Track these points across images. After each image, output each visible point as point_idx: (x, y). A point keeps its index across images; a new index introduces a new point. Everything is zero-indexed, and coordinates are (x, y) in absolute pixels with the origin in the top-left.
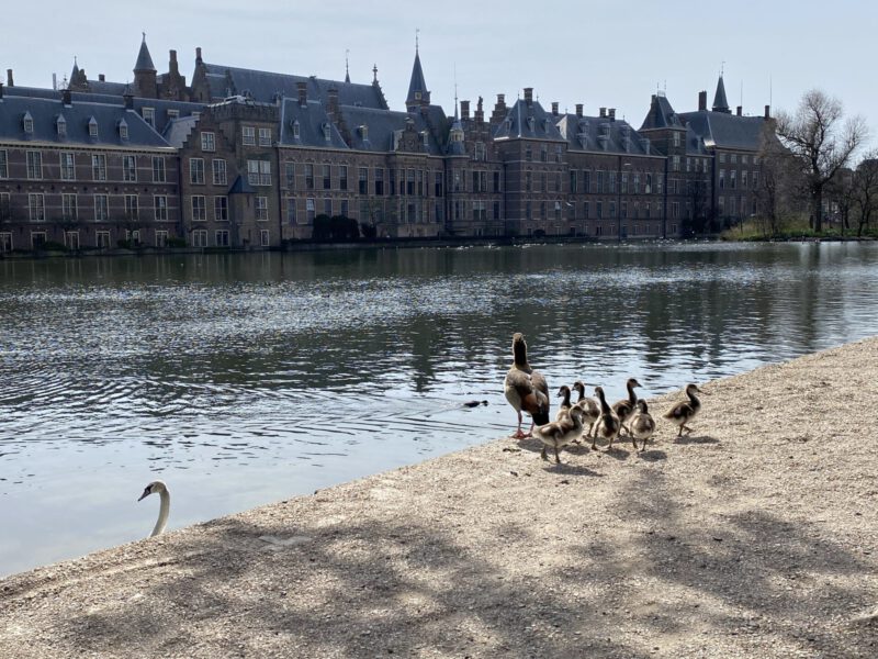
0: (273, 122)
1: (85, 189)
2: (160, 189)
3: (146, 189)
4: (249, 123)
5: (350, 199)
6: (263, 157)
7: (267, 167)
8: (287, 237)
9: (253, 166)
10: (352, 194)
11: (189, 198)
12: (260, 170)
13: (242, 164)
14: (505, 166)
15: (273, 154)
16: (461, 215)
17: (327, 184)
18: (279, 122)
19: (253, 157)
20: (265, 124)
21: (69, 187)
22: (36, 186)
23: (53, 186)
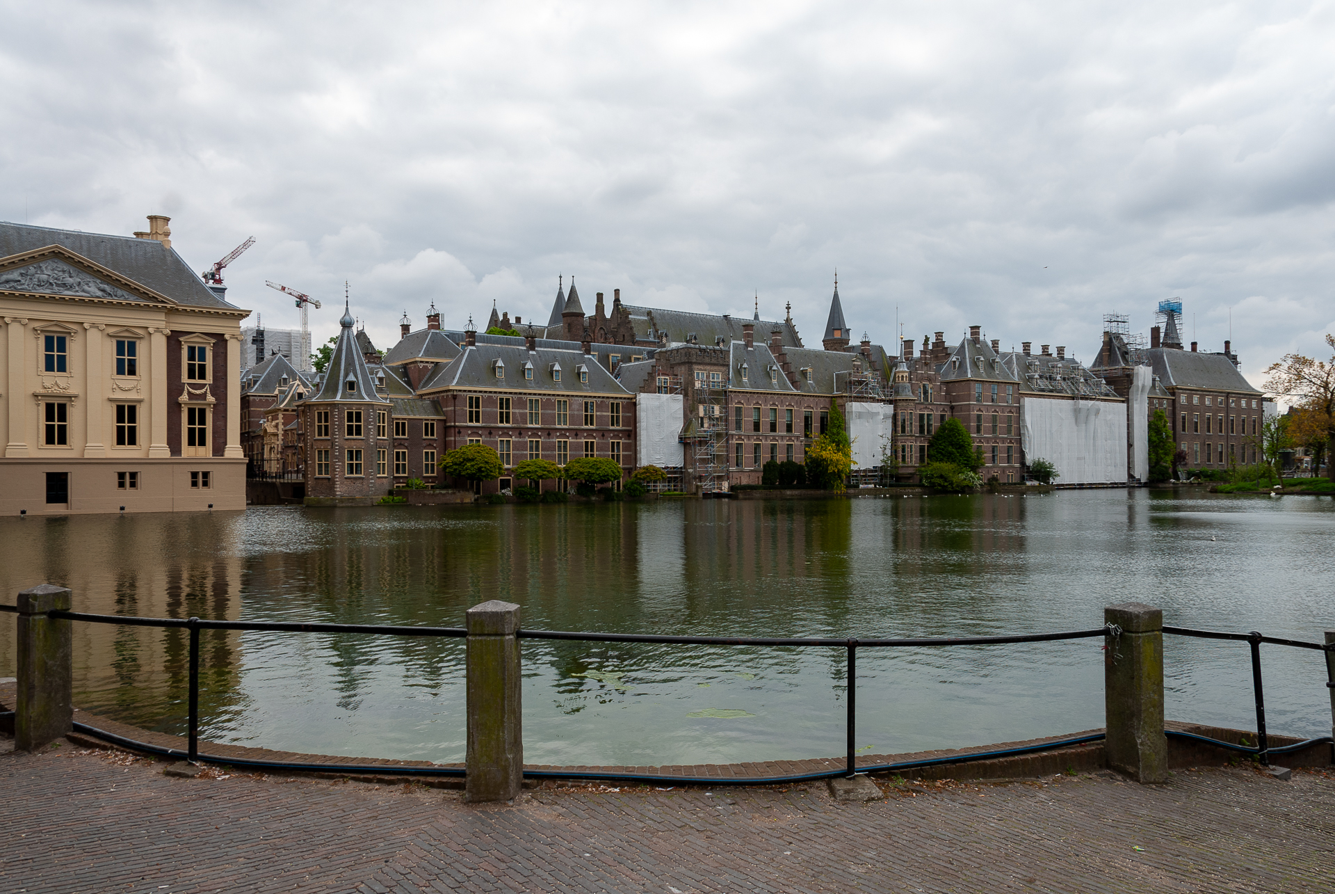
0: (723, 365)
1: (549, 434)
2: (616, 434)
3: (603, 433)
4: (700, 367)
5: (796, 443)
6: (713, 400)
7: (717, 410)
9: (702, 411)
10: (798, 437)
12: (708, 413)
13: (694, 408)
14: (952, 408)
15: (722, 397)
16: (908, 460)
18: (728, 365)
19: (705, 400)
20: (716, 368)
21: (535, 432)
22: (505, 431)
23: (520, 432)
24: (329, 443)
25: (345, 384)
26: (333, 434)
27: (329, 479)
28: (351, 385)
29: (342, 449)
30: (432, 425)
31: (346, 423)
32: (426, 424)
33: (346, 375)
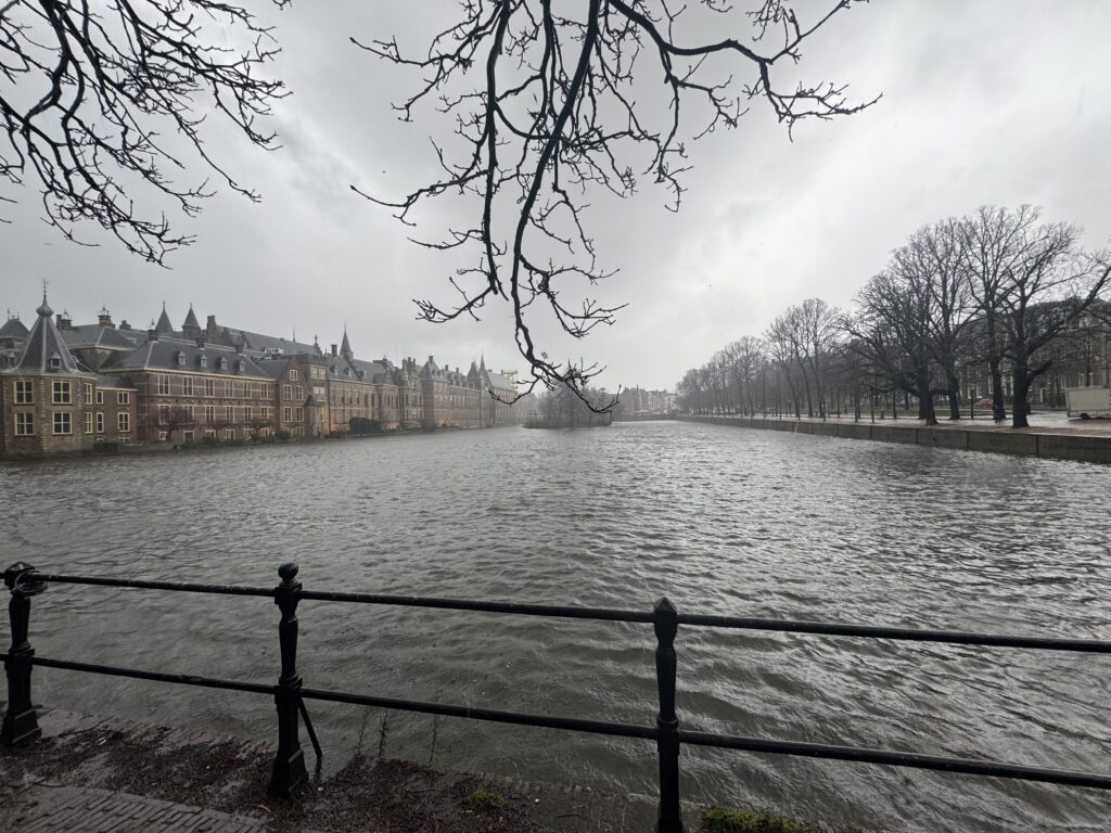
2: (265, 402)
3: (257, 402)
4: (314, 366)
5: (361, 409)
6: (321, 385)
7: (323, 390)
8: (333, 429)
9: (316, 390)
10: (362, 406)
11: (283, 408)
12: (319, 391)
13: (311, 390)
15: (326, 383)
17: (351, 401)
19: (316, 385)
20: (322, 367)
21: (211, 401)
22: (188, 400)
23: (200, 401)
24: (34, 407)
25: (48, 361)
26: (39, 400)
27: (33, 437)
28: (56, 362)
29: (48, 413)
30: (126, 395)
31: (53, 392)
32: (121, 395)
33: (50, 353)
